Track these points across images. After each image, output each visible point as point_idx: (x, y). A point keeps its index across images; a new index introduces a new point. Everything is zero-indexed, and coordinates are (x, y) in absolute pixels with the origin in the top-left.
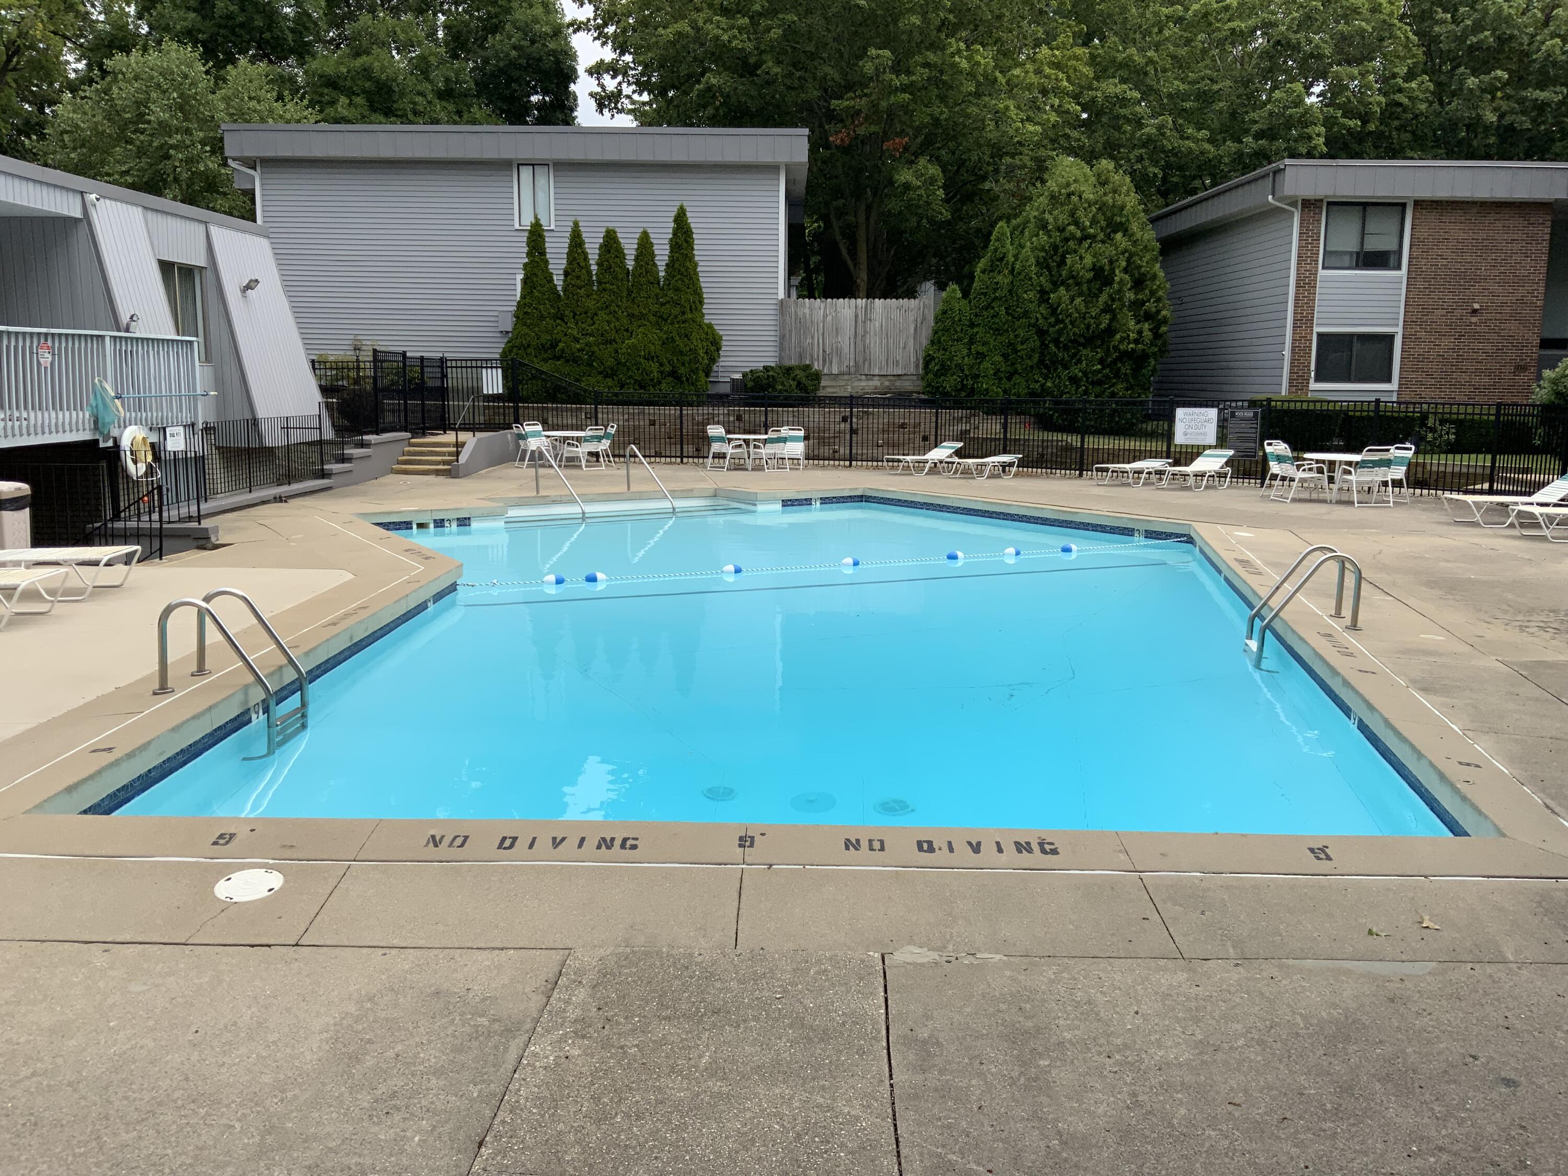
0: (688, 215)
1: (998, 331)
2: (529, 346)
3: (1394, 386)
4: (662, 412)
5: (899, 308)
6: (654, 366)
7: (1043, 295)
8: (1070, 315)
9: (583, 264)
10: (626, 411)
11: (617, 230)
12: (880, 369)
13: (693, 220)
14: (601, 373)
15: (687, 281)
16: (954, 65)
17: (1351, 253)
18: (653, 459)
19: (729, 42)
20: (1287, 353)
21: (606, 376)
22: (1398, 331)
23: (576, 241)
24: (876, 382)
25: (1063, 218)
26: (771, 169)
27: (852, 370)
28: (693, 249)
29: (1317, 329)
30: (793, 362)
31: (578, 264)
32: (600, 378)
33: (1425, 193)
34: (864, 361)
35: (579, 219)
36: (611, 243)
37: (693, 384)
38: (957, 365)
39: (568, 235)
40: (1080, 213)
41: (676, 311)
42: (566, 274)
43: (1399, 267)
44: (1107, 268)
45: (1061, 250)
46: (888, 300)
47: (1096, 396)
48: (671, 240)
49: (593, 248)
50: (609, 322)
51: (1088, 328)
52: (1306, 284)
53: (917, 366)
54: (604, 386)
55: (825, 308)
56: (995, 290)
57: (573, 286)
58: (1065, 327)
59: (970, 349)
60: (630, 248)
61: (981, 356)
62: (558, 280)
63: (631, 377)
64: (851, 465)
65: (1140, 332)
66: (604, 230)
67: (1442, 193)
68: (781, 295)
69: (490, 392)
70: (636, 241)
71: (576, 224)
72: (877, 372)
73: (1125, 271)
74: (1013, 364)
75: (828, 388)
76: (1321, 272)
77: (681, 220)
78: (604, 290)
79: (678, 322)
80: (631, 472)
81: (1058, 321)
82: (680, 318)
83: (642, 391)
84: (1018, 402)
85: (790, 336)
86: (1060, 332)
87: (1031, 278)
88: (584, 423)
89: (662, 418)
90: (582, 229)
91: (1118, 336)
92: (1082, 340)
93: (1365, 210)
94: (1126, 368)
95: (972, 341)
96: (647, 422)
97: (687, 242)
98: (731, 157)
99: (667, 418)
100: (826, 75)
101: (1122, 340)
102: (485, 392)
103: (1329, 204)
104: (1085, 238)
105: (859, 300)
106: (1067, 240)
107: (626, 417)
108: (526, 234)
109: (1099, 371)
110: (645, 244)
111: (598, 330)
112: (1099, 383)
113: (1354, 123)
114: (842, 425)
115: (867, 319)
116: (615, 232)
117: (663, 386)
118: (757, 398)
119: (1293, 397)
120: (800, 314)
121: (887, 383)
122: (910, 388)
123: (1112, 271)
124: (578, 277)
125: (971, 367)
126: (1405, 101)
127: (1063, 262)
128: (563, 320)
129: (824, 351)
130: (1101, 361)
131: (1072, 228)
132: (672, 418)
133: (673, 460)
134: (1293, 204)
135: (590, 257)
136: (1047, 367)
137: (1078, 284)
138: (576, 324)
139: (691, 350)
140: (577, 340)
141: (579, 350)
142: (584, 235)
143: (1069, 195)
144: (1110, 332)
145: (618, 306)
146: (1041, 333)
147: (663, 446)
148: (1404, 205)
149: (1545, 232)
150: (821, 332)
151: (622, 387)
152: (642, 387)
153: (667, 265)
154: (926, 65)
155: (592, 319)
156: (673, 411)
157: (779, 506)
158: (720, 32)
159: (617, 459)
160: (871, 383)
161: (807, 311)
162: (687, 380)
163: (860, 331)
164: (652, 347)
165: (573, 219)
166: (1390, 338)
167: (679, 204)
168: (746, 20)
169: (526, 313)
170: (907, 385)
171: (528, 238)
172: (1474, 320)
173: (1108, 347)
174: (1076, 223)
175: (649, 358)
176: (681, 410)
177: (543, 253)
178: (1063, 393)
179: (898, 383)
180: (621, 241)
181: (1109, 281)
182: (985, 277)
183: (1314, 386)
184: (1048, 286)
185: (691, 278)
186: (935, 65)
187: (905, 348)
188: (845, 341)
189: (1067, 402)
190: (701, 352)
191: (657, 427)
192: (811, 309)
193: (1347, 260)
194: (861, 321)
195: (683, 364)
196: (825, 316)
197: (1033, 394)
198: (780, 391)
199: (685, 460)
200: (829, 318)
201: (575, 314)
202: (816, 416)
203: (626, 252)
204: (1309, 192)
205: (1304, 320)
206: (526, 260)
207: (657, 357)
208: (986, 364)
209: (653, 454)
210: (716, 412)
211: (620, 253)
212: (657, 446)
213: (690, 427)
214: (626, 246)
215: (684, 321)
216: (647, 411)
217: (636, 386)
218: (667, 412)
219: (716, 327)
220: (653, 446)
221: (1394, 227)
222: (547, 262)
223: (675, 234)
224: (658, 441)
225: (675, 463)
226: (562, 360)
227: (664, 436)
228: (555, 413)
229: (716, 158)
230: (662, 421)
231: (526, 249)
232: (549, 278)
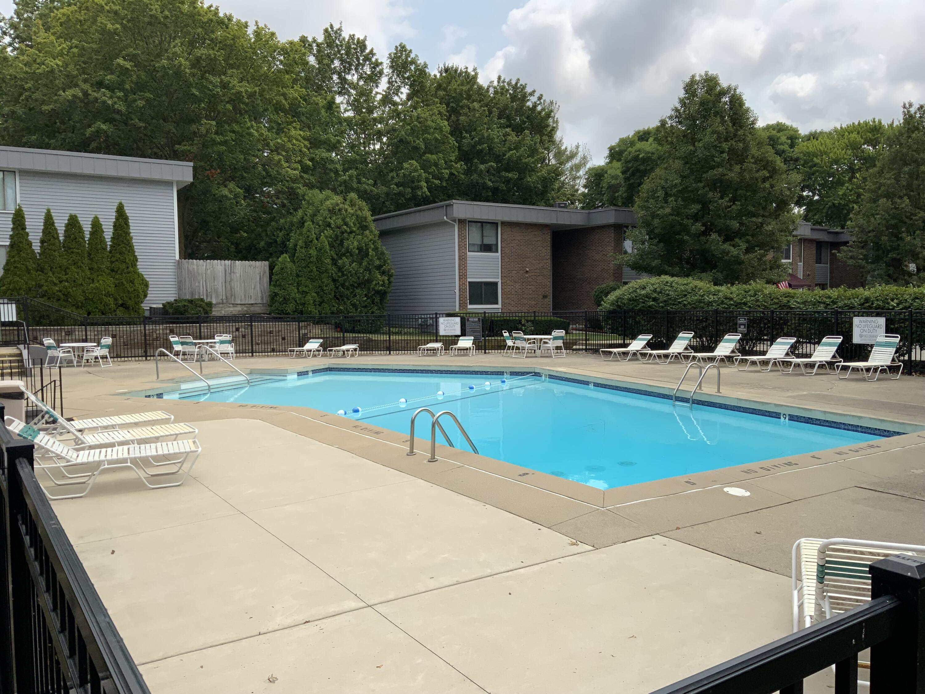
0: (125, 208)
1: (312, 280)
2: (20, 289)
3: (499, 306)
5: (250, 266)
6: (111, 301)
7: (334, 262)
8: (350, 272)
9: (55, 236)
10: (96, 329)
11: (78, 216)
12: (241, 300)
13: (129, 211)
14: (74, 305)
15: (128, 248)
16: (250, 134)
17: (477, 245)
18: (116, 359)
19: (113, 106)
20: (457, 291)
21: (77, 308)
22: (499, 280)
23: (49, 221)
24: (239, 308)
25: (339, 222)
26: (168, 184)
27: (225, 301)
28: (129, 229)
29: (469, 280)
30: (188, 297)
31: (53, 236)
32: (74, 309)
33: (506, 219)
34: (231, 296)
35: (51, 208)
36: (73, 222)
37: (136, 311)
38: (293, 298)
39: (43, 217)
40: (348, 220)
41: (124, 266)
42: (42, 242)
43: (497, 252)
44: (364, 248)
45: (340, 238)
46: (244, 262)
47: (366, 313)
48: (115, 223)
49: (60, 225)
50: (78, 273)
51: (359, 278)
52: (463, 259)
53: (262, 299)
54: (76, 313)
55: (206, 265)
56: (310, 258)
57: (49, 250)
58: (348, 277)
59: (298, 289)
60: (87, 228)
61: (304, 293)
62: (36, 247)
63: (97, 308)
65: (383, 281)
66: (68, 215)
67: (514, 219)
68: (177, 257)
69: (7, 320)
70: (90, 223)
71: (49, 211)
72: (239, 302)
73: (373, 250)
74: (321, 297)
75: (216, 312)
76: (468, 253)
77: (121, 212)
78: (72, 252)
79: (125, 273)
81: (343, 275)
82: (125, 271)
83: (104, 316)
84: (326, 317)
85: (185, 281)
86: (345, 281)
87: (327, 252)
88: (63, 338)
89: (121, 333)
90: (53, 214)
91: (374, 283)
92: (356, 285)
93: (482, 226)
94: (377, 299)
95: (299, 284)
97: (126, 224)
98: (145, 175)
99: (125, 333)
100: (170, 130)
101: (376, 284)
102: (3, 320)
103: (469, 221)
104: (351, 232)
105: (226, 261)
106: (342, 233)
107: (96, 333)
108: (12, 216)
109: (366, 301)
110: (96, 225)
111: (71, 278)
112: (365, 307)
113: (437, 182)
114: (237, 333)
115: (232, 272)
116: (76, 217)
117: (118, 312)
118: (178, 318)
119: (462, 312)
120: (191, 268)
121: (245, 309)
122: (260, 312)
123: (367, 249)
124: (54, 244)
125: (300, 299)
126: (456, 173)
127: (342, 243)
128: (43, 272)
129: (207, 290)
130: (366, 295)
131: (345, 227)
132: (128, 332)
133: (140, 358)
134: (455, 221)
135: (59, 232)
136: (338, 299)
137: (351, 255)
138: (53, 274)
139: (134, 290)
140: (55, 284)
141: (58, 291)
142: (54, 218)
143: (340, 210)
144: (369, 281)
145: (82, 263)
146: (334, 280)
147: (122, 351)
148: (496, 224)
149: (548, 238)
150: (204, 279)
151: (89, 314)
152: (103, 314)
153: (112, 238)
154: (233, 132)
155: (65, 271)
156: (140, 328)
157: (295, 376)
158: (107, 99)
160: (236, 309)
161: (195, 267)
162: (133, 309)
163: (228, 279)
164: (110, 290)
165: (46, 207)
166: (496, 284)
167: (118, 201)
168: (121, 94)
169: (15, 267)
170: (258, 309)
171: (13, 218)
172: (527, 275)
173: (369, 289)
174: (346, 224)
175: (108, 295)
176: (145, 327)
177: (24, 228)
178: (349, 312)
179: (252, 309)
180: (81, 223)
181: (367, 255)
182: (303, 251)
183: (470, 306)
184: (335, 257)
185: (130, 246)
186: (238, 132)
187: (255, 288)
188: (219, 285)
189: (352, 317)
190: (141, 291)
191: (118, 338)
192: (197, 266)
193: (476, 248)
194: (230, 272)
195: (130, 299)
196: (206, 269)
197: (332, 313)
198: (193, 314)
199: (148, 358)
200: (209, 271)
201: (52, 268)
202: (221, 328)
203: (84, 229)
205: (463, 276)
206: (11, 233)
207: (112, 295)
208: (309, 297)
209: (115, 356)
210: (158, 328)
211: (80, 230)
212: (119, 350)
213: (139, 338)
214: (84, 226)
215: (129, 273)
216: (110, 329)
217: (100, 314)
218: (125, 329)
219: (145, 276)
220: (115, 351)
221: (494, 232)
222: (27, 234)
223: (117, 219)
224: (119, 348)
225: (141, 361)
226: (46, 298)
227: (122, 344)
228: (42, 332)
229: (136, 175)
230: (121, 335)
231: (11, 226)
232: (30, 244)
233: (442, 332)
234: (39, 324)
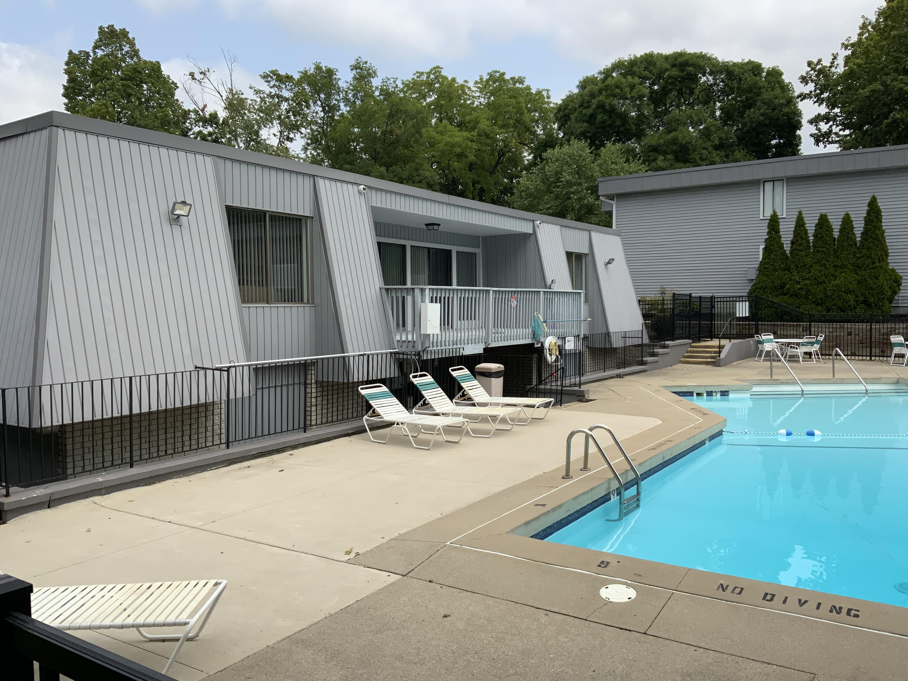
0: (878, 200)
2: (766, 288)
4: (857, 327)
6: (851, 298)
9: (804, 237)
10: (831, 326)
11: (828, 214)
13: (881, 204)
14: (814, 302)
15: (877, 243)
21: (818, 304)
23: (800, 223)
28: (881, 222)
31: (801, 237)
32: (813, 306)
35: (802, 210)
36: (823, 222)
37: (879, 308)
39: (795, 220)
41: (868, 262)
42: (792, 243)
48: (865, 217)
49: (811, 227)
50: (820, 271)
54: (816, 311)
57: (797, 250)
60: (836, 225)
62: (787, 247)
63: (835, 305)
66: (818, 215)
69: (741, 316)
70: (841, 220)
71: (800, 213)
78: (818, 251)
79: (870, 269)
80: (836, 365)
82: (871, 266)
83: (842, 313)
88: (802, 334)
89: (857, 330)
90: (804, 216)
96: (846, 333)
97: (877, 218)
99: (861, 330)
102: (738, 316)
107: (831, 330)
108: (768, 221)
110: (847, 222)
111: (813, 276)
116: (826, 216)
117: (858, 310)
124: (800, 245)
128: (789, 271)
132: (864, 330)
133: (864, 358)
135: (809, 232)
138: (798, 273)
139: (878, 286)
140: (798, 283)
141: (799, 289)
142: (805, 219)
145: (827, 261)
147: (857, 349)
152: (842, 311)
153: (862, 233)
155: (809, 269)
156: (865, 326)
159: (824, 357)
162: (876, 306)
164: (851, 286)
165: (798, 210)
167: (871, 195)
169: (765, 268)
171: (769, 224)
175: (848, 292)
176: (871, 326)
177: (778, 232)
180: (831, 221)
185: (879, 241)
190: (886, 288)
191: (853, 336)
195: (873, 295)
199: (873, 358)
201: (797, 267)
203: (833, 227)
206: (767, 237)
207: (854, 291)
209: (850, 353)
210: (897, 326)
211: (829, 229)
212: (853, 348)
213: (877, 337)
214: (834, 224)
215: (874, 268)
216: (846, 326)
217: (839, 311)
218: (861, 327)
219: (897, 271)
220: (849, 349)
222: (780, 237)
223: (868, 213)
224: (853, 345)
225: (866, 360)
226: (788, 295)
227: (857, 342)
228: (782, 327)
229: (900, 164)
230: (857, 332)
231: (767, 230)
232: (781, 246)
234: (782, 320)
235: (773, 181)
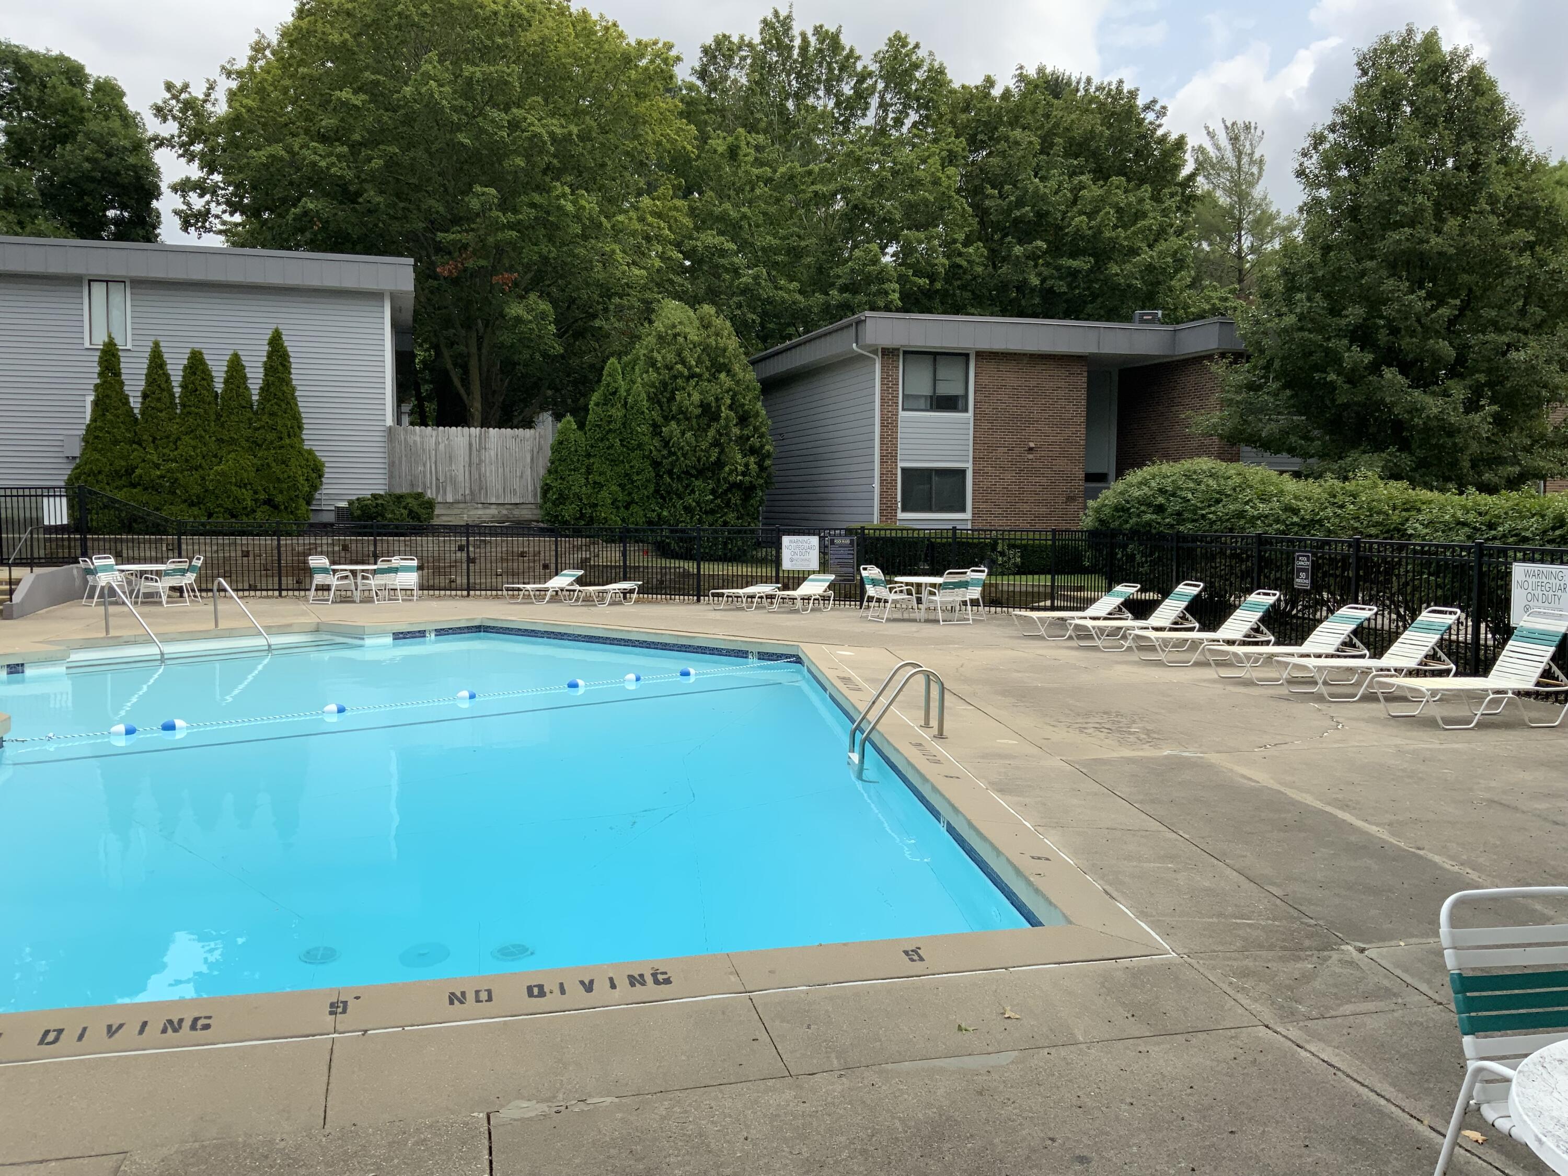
0: (284, 338)
1: (614, 462)
2: (100, 472)
3: (968, 515)
4: (257, 542)
5: (515, 437)
6: (247, 494)
7: (656, 429)
8: (682, 448)
9: (164, 386)
10: (214, 542)
11: (204, 351)
12: (497, 497)
13: (289, 343)
14: (185, 501)
15: (284, 406)
16: (560, 208)
17: (926, 397)
18: (246, 593)
19: (328, 168)
20: (876, 485)
21: (192, 504)
22: (969, 466)
23: (157, 362)
24: (493, 511)
25: (671, 357)
26: (375, 296)
27: (468, 498)
28: (290, 373)
29: (901, 465)
30: (404, 490)
31: (159, 386)
32: (184, 507)
33: (985, 345)
34: (481, 489)
35: (159, 339)
36: (196, 365)
37: (292, 512)
38: (575, 494)
39: (147, 355)
40: (686, 353)
41: (271, 436)
42: (145, 396)
43: (966, 410)
44: (713, 404)
45: (669, 387)
46: (503, 430)
47: (710, 525)
48: (265, 363)
49: (176, 370)
50: (194, 448)
51: (699, 460)
52: (889, 425)
53: (535, 495)
54: (188, 516)
55: (437, 436)
56: (609, 422)
57: (153, 408)
58: (678, 459)
59: (587, 479)
60: (219, 371)
61: (598, 486)
62: (135, 403)
63: (220, 506)
64: (468, 595)
65: (747, 465)
66: (189, 351)
67: (998, 345)
68: (390, 421)
69: (53, 523)
70: (226, 364)
71: (157, 345)
72: (493, 500)
73: (730, 407)
74: (630, 494)
75: (442, 516)
76: (902, 414)
77: (276, 342)
78: (190, 413)
79: (274, 448)
80: (219, 607)
81: (671, 454)
82: (277, 444)
83: (233, 520)
84: (637, 530)
85: (400, 463)
86: (673, 464)
87: (643, 413)
88: (165, 555)
89: (257, 549)
90: (163, 350)
91: (727, 469)
92: (694, 472)
93: (935, 360)
94: (736, 499)
95: (589, 471)
96: (239, 553)
97: (283, 366)
98: (331, 282)
99: (263, 549)
100: (430, 207)
101: (731, 472)
102: (46, 523)
103: (905, 353)
104: (692, 376)
105: (472, 429)
106: (675, 377)
107: (215, 548)
108: (98, 353)
109: (712, 501)
110: (236, 367)
111: (182, 455)
112: (712, 512)
113: (923, 282)
114: (459, 554)
115: (482, 448)
116: (201, 354)
117: (258, 514)
118: (365, 527)
119: (883, 525)
120: (411, 442)
121: (505, 512)
122: (530, 517)
123: (719, 407)
124: (159, 400)
125: (589, 497)
126: (965, 264)
127: (672, 398)
128: (140, 445)
129: (437, 479)
130: (713, 492)
131: (679, 366)
132: (269, 548)
133: (270, 593)
134: (875, 352)
135: (172, 378)
136: (663, 497)
137: (687, 419)
138: (156, 448)
139: (289, 477)
140: (157, 466)
141: (159, 477)
142: (165, 356)
143: (675, 336)
144: (719, 464)
145: (205, 431)
146: (656, 464)
147: (258, 579)
148: (967, 356)
149: (1083, 382)
150: (433, 460)
151: (210, 515)
152: (233, 516)
153: (261, 388)
154: (533, 205)
155: (175, 443)
156: (268, 542)
157: (389, 640)
158: (318, 158)
159: (204, 594)
160: (488, 511)
161: (418, 439)
162: (286, 508)
163: (475, 460)
164: (245, 475)
165: (153, 339)
166: (963, 472)
167: (274, 326)
168: (345, 149)
169: (97, 437)
170: (525, 514)
171: (101, 358)
172: (1030, 456)
173: (719, 480)
174: (683, 362)
175: (242, 485)
176: (279, 540)
177: (117, 374)
178: (678, 522)
179: (516, 512)
180: (209, 362)
181: (716, 417)
182: (599, 410)
183: (901, 515)
184: (660, 420)
185: (288, 403)
186: (541, 206)
187: (521, 477)
188: (460, 469)
189: (683, 531)
190: (301, 480)
191: (251, 558)
192: (422, 436)
193: (922, 403)
194: (475, 451)
195: (281, 492)
196: (437, 443)
197: (650, 523)
198: (390, 520)
199: (284, 593)
200: (442, 447)
201: (155, 439)
202: (430, 545)
203: (214, 374)
204: (887, 341)
205: (889, 456)
206: (98, 381)
207: (250, 484)
208: (604, 493)
209: (246, 587)
210: (319, 542)
211: (207, 376)
212: (252, 578)
213: (289, 558)
214: (214, 368)
215: (282, 447)
216: (239, 542)
217: (227, 516)
218: (263, 542)
219: (318, 454)
220: (246, 578)
221: (960, 375)
222: (122, 384)
223: (270, 356)
224: (252, 574)
225: (272, 597)
226: (139, 488)
227: (258, 568)
228: (130, 544)
229: (315, 282)
230: (257, 552)
231: (98, 370)
232: (125, 400)
233: (787, 565)
234: (130, 531)
235: (107, 282)
